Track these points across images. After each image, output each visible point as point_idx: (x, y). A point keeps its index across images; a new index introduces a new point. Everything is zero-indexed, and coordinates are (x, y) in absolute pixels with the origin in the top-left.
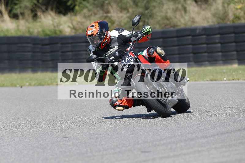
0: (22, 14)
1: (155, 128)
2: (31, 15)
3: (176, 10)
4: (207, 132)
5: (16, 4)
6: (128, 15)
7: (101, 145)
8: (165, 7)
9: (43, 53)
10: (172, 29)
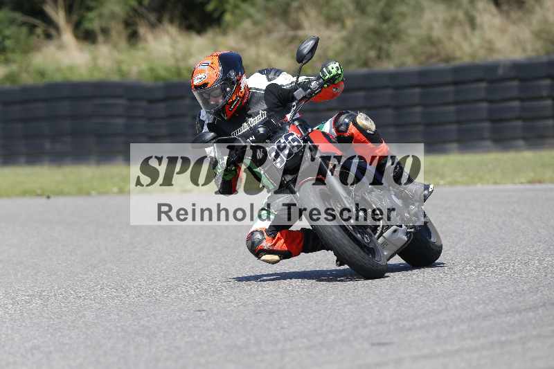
0: (105, 31)
1: (402, 291)
2: (125, 34)
3: (451, 24)
4: (521, 299)
5: (89, 9)
6: (344, 33)
7: (279, 328)
8: (428, 16)
9: (151, 119)
10: (442, 65)
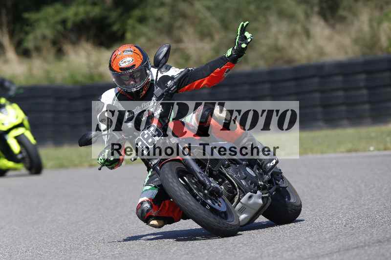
0: (38, 49)
2: (53, 51)
3: (292, 35)
4: (322, 246)
6: (213, 44)
8: (274, 29)
9: (72, 113)
10: (286, 66)
